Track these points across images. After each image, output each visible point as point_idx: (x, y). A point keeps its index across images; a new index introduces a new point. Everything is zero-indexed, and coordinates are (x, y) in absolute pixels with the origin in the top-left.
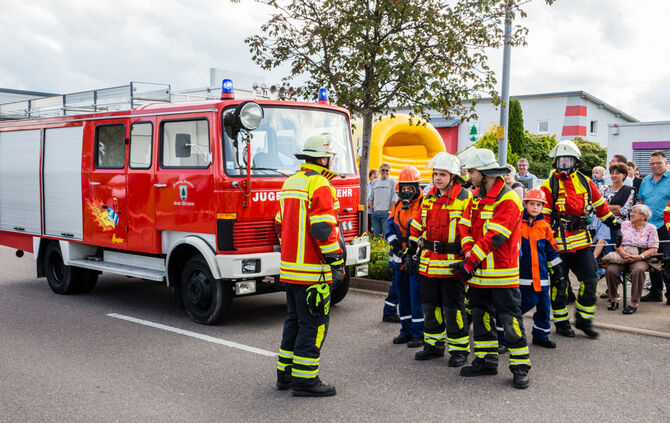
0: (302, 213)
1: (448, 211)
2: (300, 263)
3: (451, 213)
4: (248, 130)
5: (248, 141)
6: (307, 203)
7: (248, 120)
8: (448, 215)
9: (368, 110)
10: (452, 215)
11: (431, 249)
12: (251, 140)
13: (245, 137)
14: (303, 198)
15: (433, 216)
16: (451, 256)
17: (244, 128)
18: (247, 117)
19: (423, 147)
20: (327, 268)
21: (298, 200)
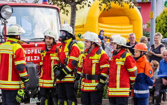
0: (10, 60)
1: (92, 59)
2: (10, 81)
3: (93, 60)
4: (5, 19)
5: (5, 25)
6: (13, 56)
7: (5, 14)
8: (92, 62)
9: (74, 3)
10: (93, 61)
11: (85, 78)
12: (7, 24)
13: (4, 23)
14: (11, 53)
15: (86, 62)
16: (93, 81)
17: (3, 18)
18: (4, 13)
19: (126, 18)
20: (22, 82)
21: (8, 54)
